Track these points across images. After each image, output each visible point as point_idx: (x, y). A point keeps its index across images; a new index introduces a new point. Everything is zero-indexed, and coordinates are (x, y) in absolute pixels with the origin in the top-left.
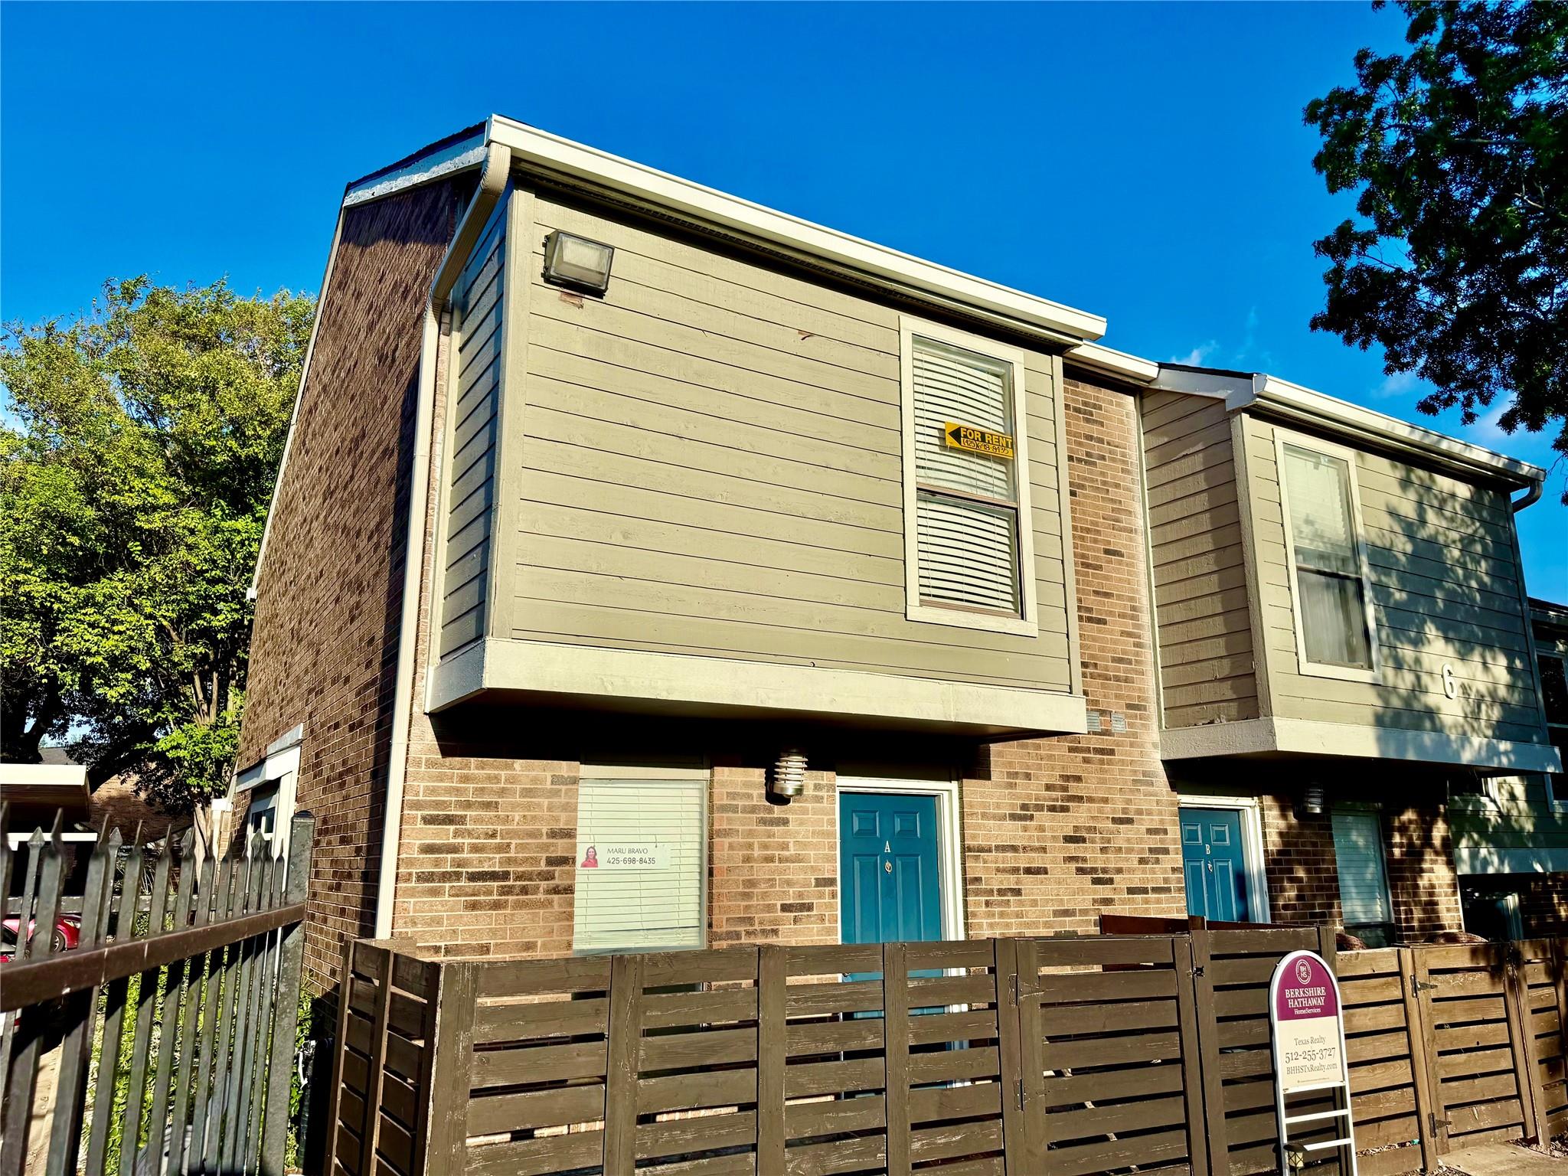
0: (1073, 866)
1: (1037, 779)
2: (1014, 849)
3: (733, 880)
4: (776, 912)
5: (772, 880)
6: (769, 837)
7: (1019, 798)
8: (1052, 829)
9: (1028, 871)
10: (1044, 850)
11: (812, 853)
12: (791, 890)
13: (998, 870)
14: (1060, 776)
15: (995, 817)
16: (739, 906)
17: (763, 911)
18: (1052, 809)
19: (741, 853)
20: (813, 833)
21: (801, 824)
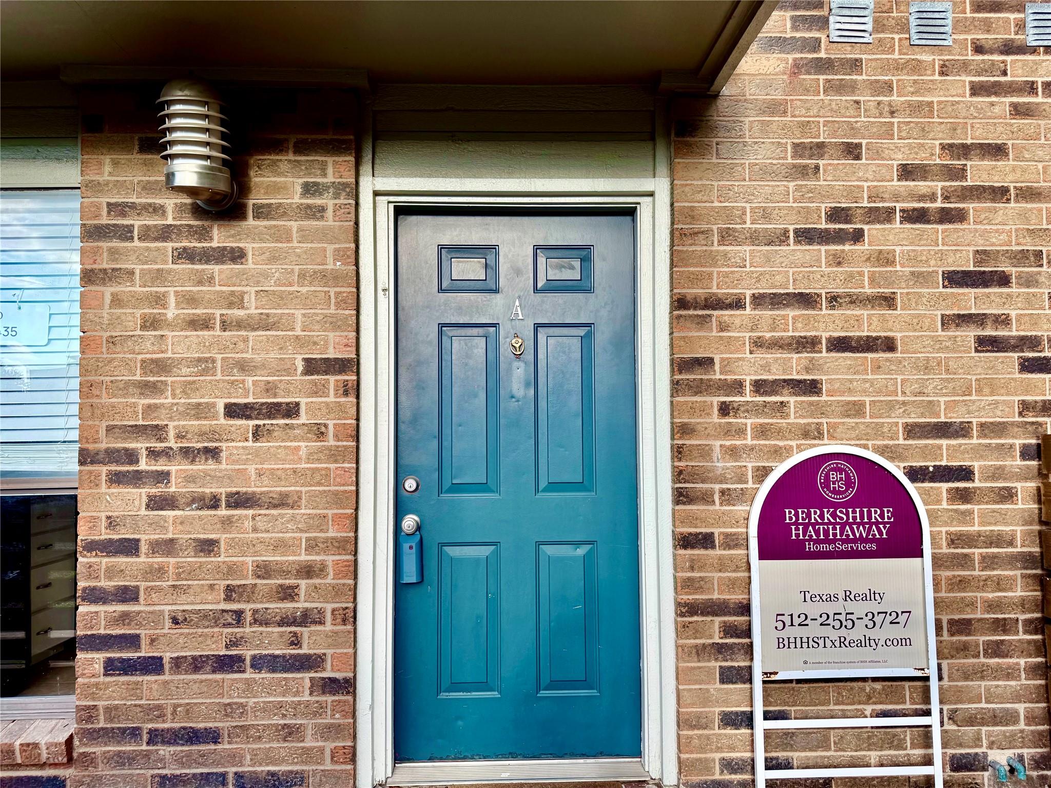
0: (970, 333)
1: (878, 154)
2: (806, 300)
3: (122, 359)
4: (215, 417)
5: (206, 360)
6: (200, 283)
7: (823, 197)
8: (912, 258)
9: (840, 345)
10: (889, 301)
11: (298, 314)
12: (250, 380)
13: (758, 344)
14: (943, 147)
15: (754, 238)
16: (135, 405)
17: (184, 415)
18: (917, 216)
19: (138, 313)
20: (302, 275)
21: (273, 259)
